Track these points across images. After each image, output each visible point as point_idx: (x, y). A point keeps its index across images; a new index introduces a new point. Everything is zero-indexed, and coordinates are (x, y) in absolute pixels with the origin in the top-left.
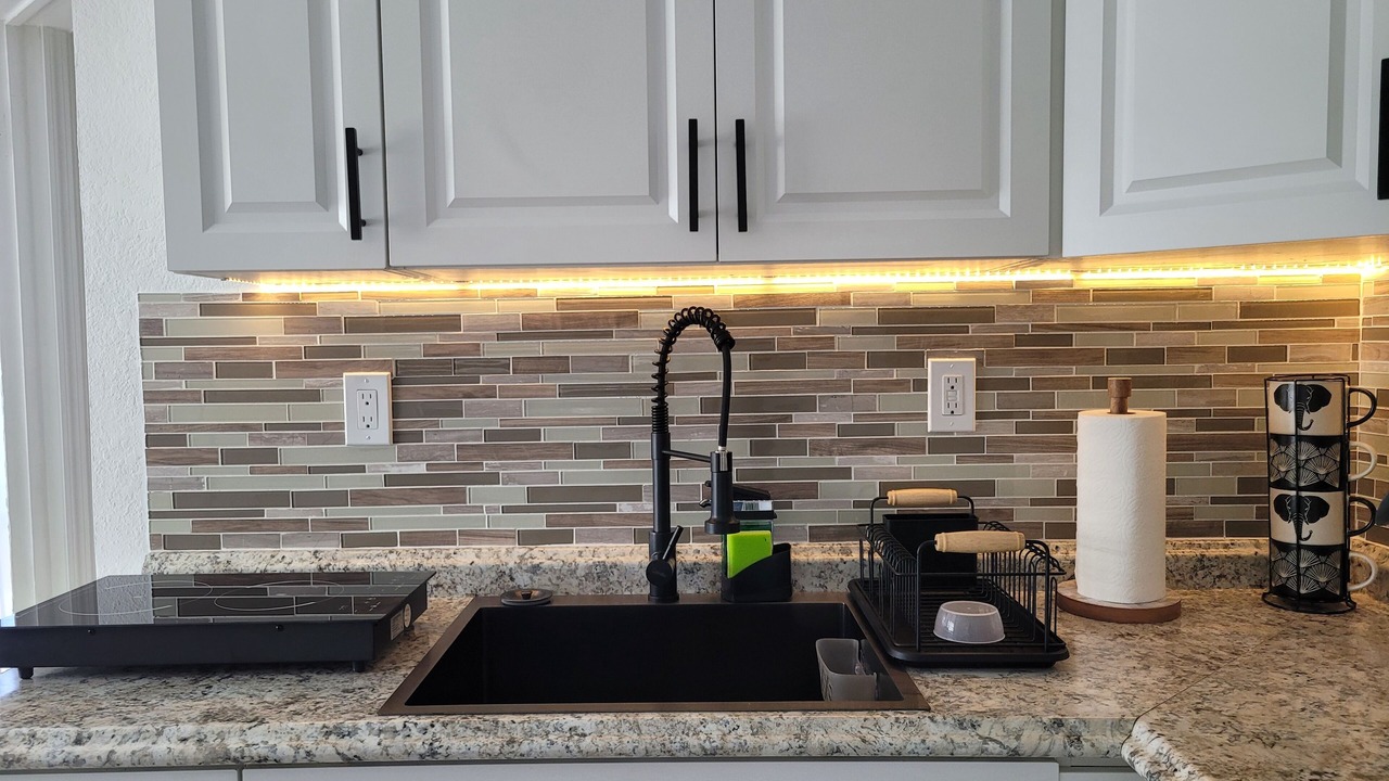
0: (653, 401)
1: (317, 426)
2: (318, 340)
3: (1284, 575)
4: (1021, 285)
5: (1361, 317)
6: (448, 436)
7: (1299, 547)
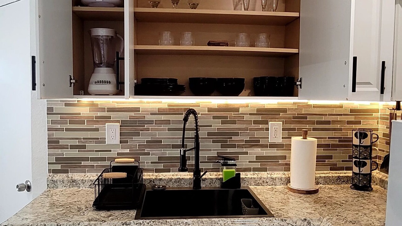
1: (98, 139)
2: (99, 114)
3: (356, 181)
4: (294, 103)
5: (379, 113)
6: (135, 142)
7: (359, 174)
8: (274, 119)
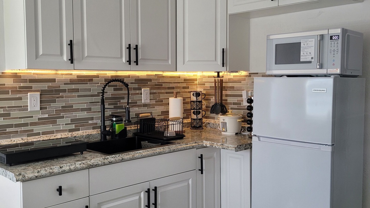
0: (101, 98)
1: (21, 107)
2: (22, 85)
3: (195, 124)
4: (156, 75)
5: (198, 82)
6: (53, 108)
7: (197, 119)
8: (145, 86)
